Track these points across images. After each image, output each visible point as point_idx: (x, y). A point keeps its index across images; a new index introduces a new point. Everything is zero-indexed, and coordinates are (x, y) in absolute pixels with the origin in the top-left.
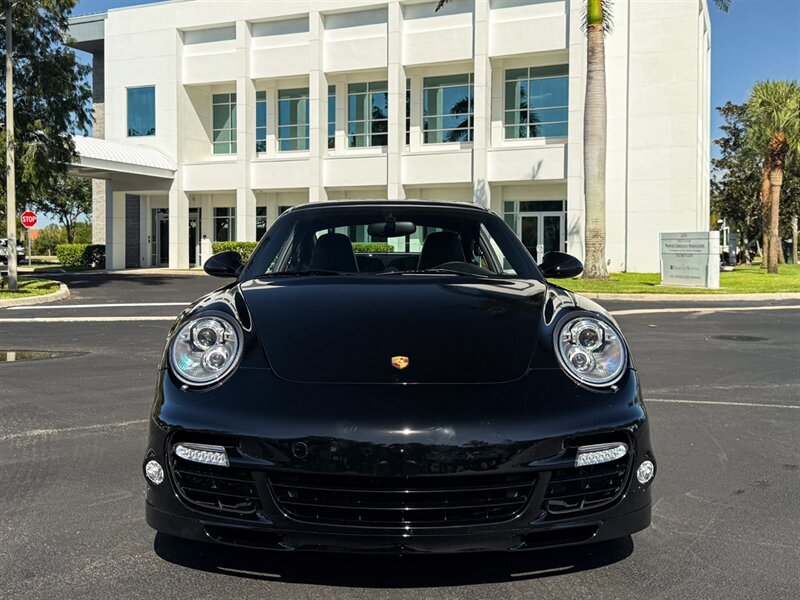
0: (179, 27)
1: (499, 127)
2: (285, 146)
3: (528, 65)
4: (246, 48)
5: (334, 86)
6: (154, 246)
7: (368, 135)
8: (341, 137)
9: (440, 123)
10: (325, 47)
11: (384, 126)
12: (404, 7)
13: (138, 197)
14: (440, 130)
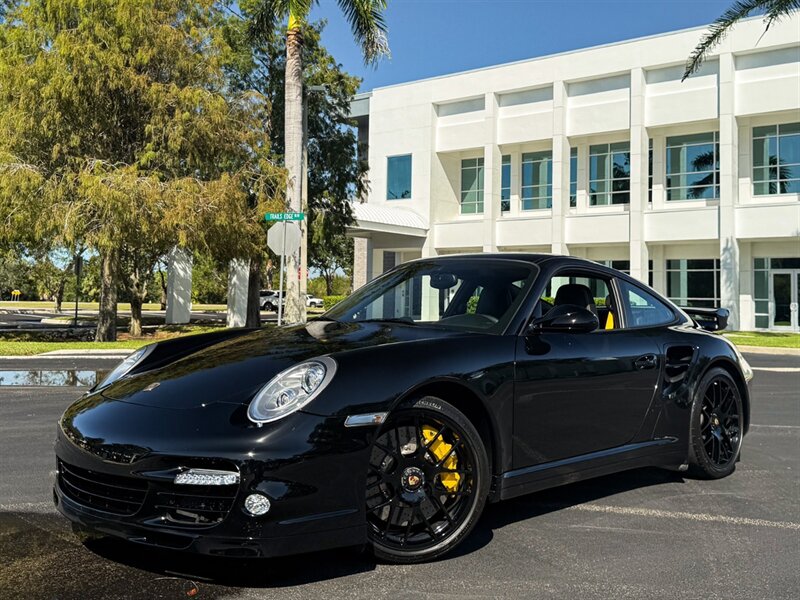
0: (434, 101)
1: (747, 184)
2: (527, 206)
3: (777, 123)
4: (494, 118)
5: (576, 149)
6: (407, 299)
7: (609, 193)
8: (583, 196)
9: (683, 180)
10: (568, 113)
11: (627, 185)
12: (647, 72)
13: (394, 253)
14: (684, 187)
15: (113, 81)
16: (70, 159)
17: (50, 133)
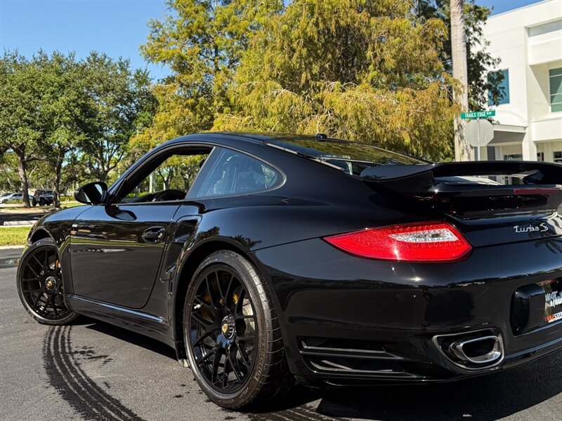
0: (526, 25)
15: (343, 20)
16: (312, 83)
17: (298, 65)
